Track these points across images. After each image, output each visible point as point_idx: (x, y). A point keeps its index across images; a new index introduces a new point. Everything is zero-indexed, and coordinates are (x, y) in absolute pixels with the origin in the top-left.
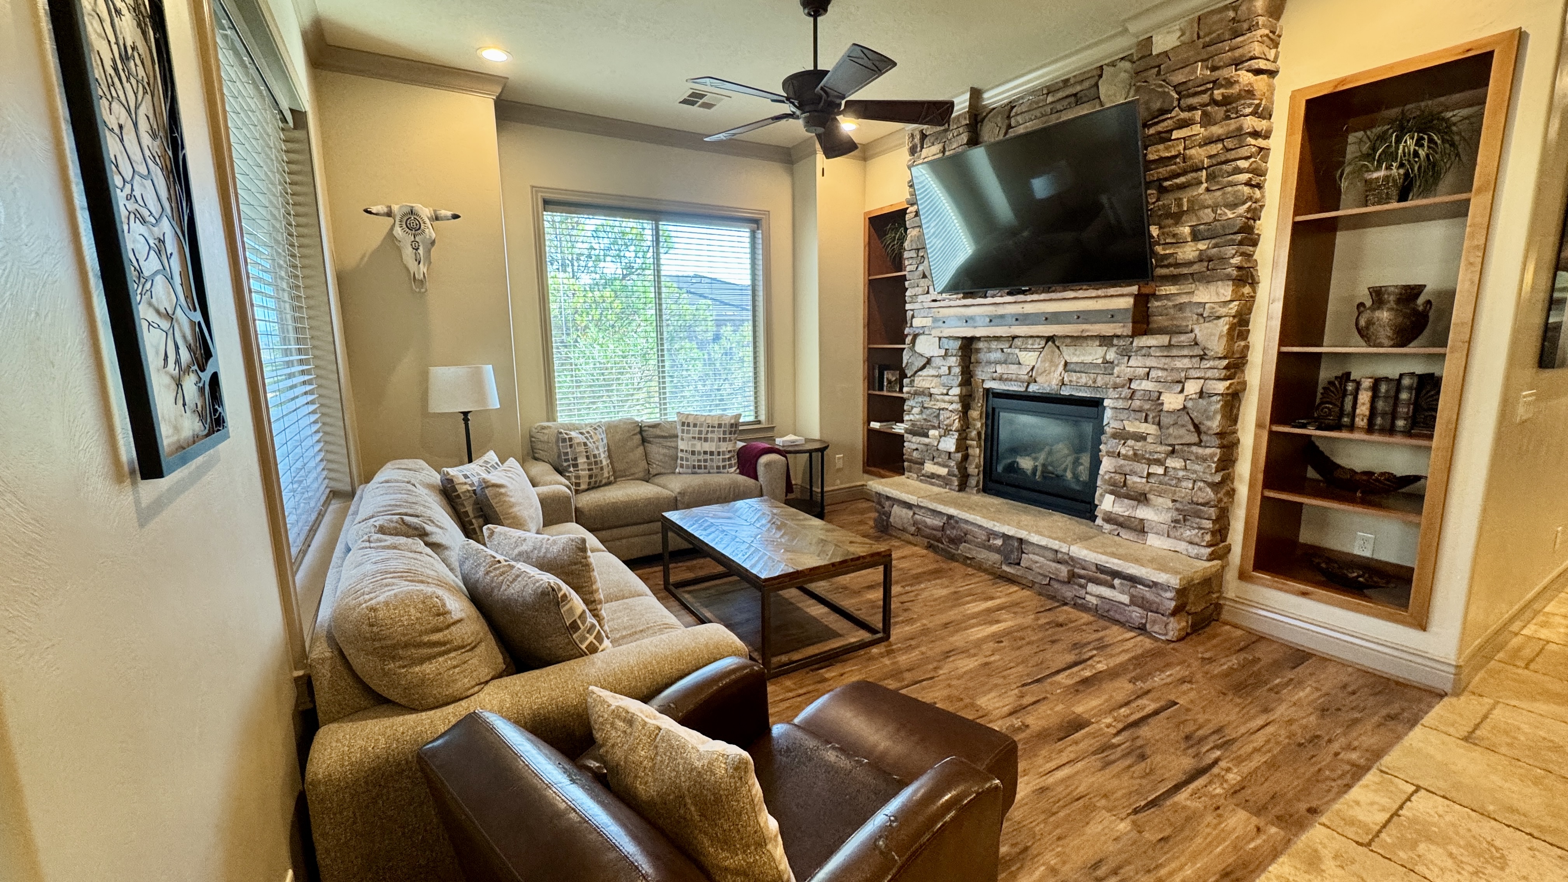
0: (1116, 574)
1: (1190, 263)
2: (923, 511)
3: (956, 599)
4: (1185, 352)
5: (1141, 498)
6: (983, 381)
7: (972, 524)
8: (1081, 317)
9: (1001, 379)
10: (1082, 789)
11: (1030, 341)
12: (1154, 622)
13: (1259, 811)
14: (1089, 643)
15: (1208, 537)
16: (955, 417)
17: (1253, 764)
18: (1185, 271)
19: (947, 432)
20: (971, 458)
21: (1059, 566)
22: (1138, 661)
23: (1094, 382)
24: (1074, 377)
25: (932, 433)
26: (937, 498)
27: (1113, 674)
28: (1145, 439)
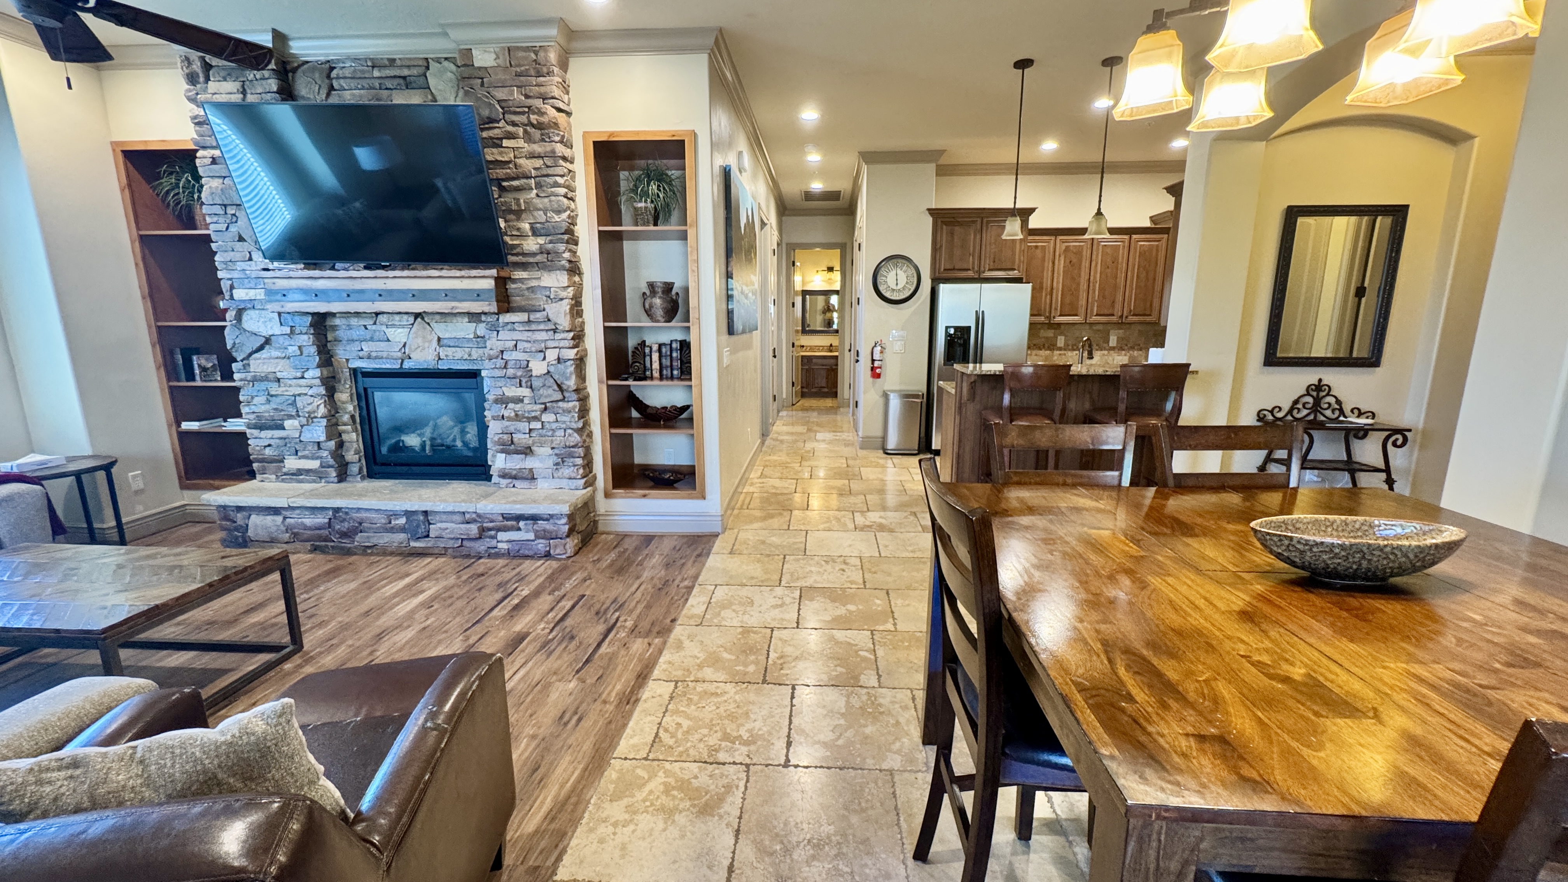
0: (519, 518)
1: (534, 254)
2: (298, 512)
3: (369, 587)
4: (542, 327)
5: (527, 451)
6: (347, 360)
7: (367, 510)
8: (448, 295)
9: (369, 357)
10: (537, 677)
11: (397, 317)
12: (556, 547)
13: (648, 634)
14: (510, 580)
15: (581, 471)
16: (319, 401)
17: (638, 611)
18: (531, 260)
19: (311, 418)
20: (347, 444)
21: (468, 526)
22: (551, 578)
23: (470, 355)
24: (450, 351)
25: (288, 423)
26: (313, 494)
27: (536, 594)
28: (522, 401)
